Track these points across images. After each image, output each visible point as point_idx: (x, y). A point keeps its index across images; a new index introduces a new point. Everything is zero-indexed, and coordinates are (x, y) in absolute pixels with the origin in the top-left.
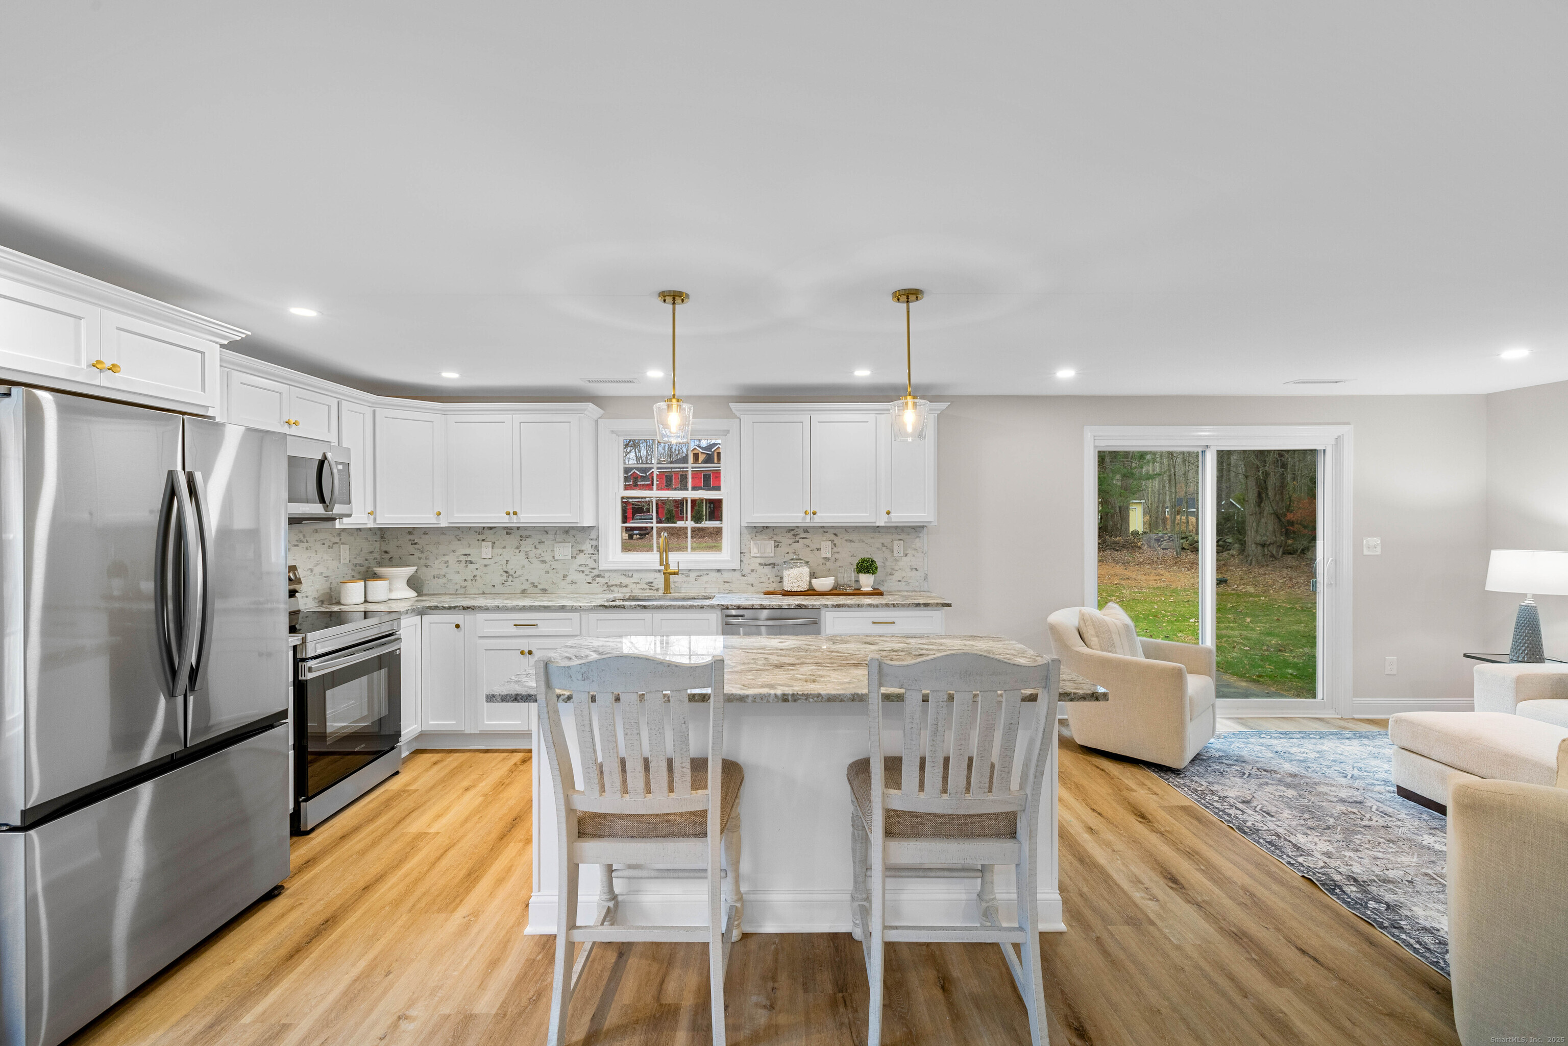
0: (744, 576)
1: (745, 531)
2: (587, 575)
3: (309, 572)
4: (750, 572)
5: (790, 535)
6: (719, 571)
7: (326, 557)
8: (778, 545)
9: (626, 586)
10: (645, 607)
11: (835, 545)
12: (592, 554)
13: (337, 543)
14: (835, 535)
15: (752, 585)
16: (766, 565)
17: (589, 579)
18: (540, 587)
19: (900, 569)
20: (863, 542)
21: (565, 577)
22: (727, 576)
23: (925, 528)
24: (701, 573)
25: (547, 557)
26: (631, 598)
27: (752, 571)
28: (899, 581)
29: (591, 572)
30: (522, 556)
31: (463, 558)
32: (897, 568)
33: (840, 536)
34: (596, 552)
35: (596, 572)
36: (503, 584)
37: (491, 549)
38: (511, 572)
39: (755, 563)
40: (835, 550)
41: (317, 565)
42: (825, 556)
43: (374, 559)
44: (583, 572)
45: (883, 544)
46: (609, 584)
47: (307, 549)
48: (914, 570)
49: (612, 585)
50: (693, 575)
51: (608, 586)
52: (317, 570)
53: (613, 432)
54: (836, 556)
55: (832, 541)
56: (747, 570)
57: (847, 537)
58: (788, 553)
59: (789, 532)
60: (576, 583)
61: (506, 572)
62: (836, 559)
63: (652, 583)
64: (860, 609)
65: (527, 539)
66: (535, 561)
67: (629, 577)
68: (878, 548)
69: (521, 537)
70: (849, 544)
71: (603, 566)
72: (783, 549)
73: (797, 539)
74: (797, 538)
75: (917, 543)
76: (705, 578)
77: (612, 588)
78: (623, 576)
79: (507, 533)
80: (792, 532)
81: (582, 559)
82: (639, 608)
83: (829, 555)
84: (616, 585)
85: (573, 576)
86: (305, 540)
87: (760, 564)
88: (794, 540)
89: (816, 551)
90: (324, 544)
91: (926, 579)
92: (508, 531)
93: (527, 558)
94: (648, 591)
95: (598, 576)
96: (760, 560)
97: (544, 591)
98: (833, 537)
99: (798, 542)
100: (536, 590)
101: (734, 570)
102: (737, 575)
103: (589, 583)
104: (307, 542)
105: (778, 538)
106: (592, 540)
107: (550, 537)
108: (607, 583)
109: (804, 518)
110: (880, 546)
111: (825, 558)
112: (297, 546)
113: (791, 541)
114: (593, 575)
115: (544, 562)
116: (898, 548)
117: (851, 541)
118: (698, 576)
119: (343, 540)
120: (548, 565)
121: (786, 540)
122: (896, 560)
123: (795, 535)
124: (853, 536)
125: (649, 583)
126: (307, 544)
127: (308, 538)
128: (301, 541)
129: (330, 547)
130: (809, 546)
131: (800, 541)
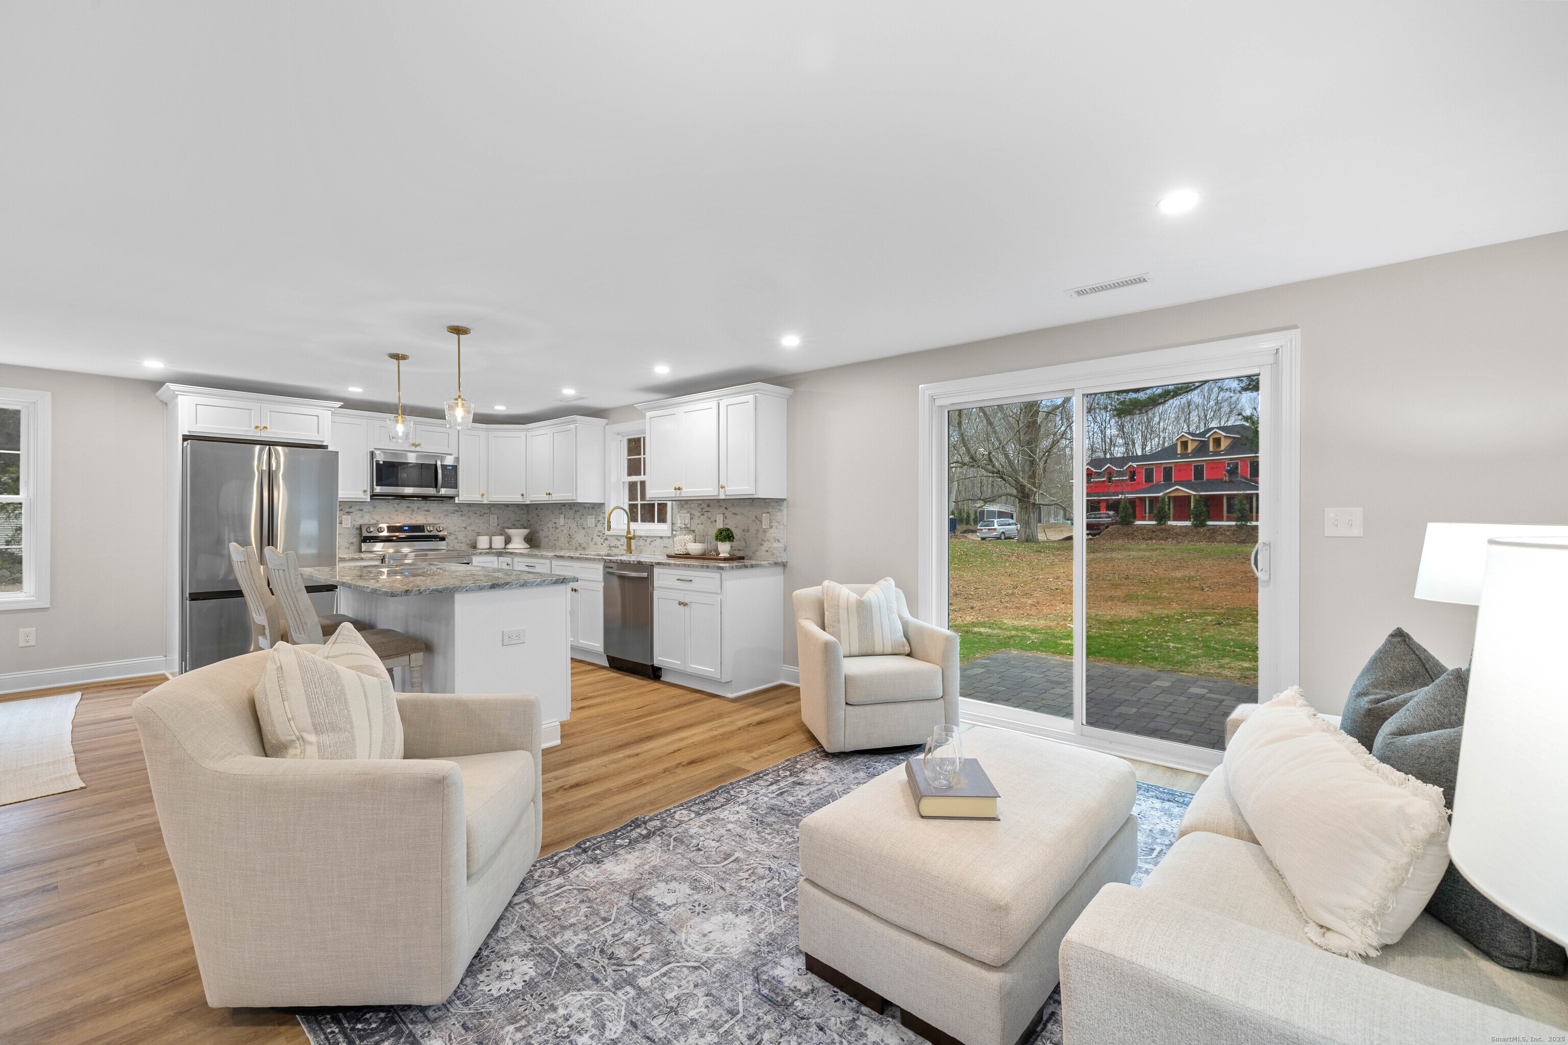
1: (675, 506)
2: (601, 538)
3: (463, 529)
5: (699, 509)
6: (661, 537)
7: (477, 521)
8: (692, 518)
9: (618, 547)
11: (725, 517)
12: (604, 523)
13: (487, 513)
14: (726, 509)
17: (602, 541)
18: (580, 544)
19: (767, 540)
20: (743, 515)
21: (592, 539)
22: (666, 542)
23: (784, 502)
25: (585, 526)
28: (767, 551)
29: (603, 536)
30: (575, 525)
31: (554, 525)
32: (765, 539)
33: (729, 510)
35: (605, 536)
36: (569, 541)
37: (564, 518)
38: (571, 535)
40: (726, 521)
41: (470, 525)
42: (719, 527)
43: (527, 523)
44: (599, 536)
45: (756, 516)
47: (462, 515)
48: (776, 541)
49: (612, 546)
50: (649, 540)
51: (610, 547)
52: (469, 528)
53: (618, 434)
55: (724, 514)
57: (733, 510)
58: (698, 524)
59: (699, 506)
60: (597, 544)
61: (569, 535)
65: (577, 512)
66: (580, 527)
69: (573, 510)
70: (734, 516)
71: (607, 532)
72: (695, 521)
73: (703, 510)
75: (779, 515)
77: (612, 548)
78: (616, 540)
79: (569, 508)
80: (701, 507)
81: (600, 527)
83: (722, 526)
84: (614, 546)
85: (596, 539)
89: (714, 523)
90: (476, 513)
91: (785, 550)
92: (571, 506)
93: (578, 525)
95: (606, 539)
97: (584, 548)
98: (724, 511)
99: (703, 515)
100: (581, 548)
101: (669, 537)
102: (671, 541)
103: (602, 544)
104: (462, 511)
105: (693, 512)
106: (603, 513)
107: (587, 510)
108: (610, 544)
109: (676, 493)
110: (754, 518)
113: (700, 514)
114: (603, 538)
115: (584, 528)
116: (766, 519)
117: (736, 514)
120: (585, 531)
121: (697, 511)
122: (765, 531)
124: (736, 510)
126: (462, 513)
127: (462, 509)
128: (457, 511)
129: (481, 515)
130: (710, 519)
131: (705, 513)
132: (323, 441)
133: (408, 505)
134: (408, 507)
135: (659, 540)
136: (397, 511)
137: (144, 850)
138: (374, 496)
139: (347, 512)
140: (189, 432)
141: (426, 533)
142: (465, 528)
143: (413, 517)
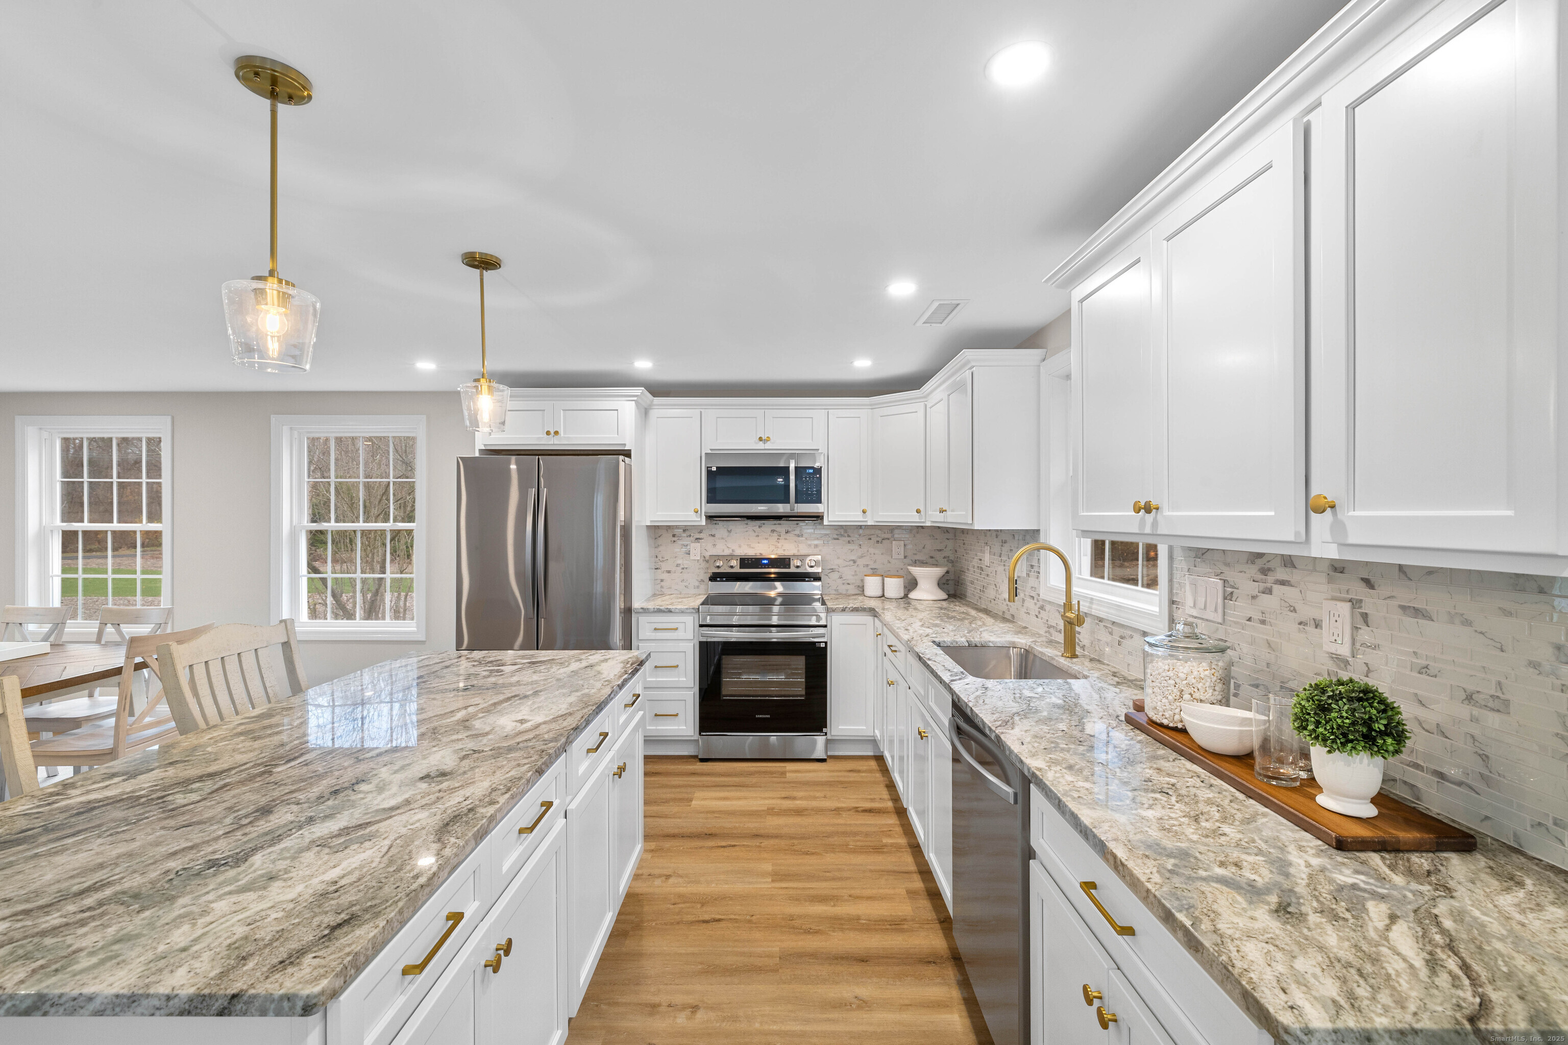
3: (851, 563)
5: (1253, 570)
6: (1144, 634)
7: (872, 550)
8: (1232, 595)
11: (1365, 616)
13: (888, 539)
14: (1367, 583)
20: (1467, 623)
21: (1024, 601)
24: (1125, 632)
30: (1001, 567)
31: (979, 564)
37: (990, 556)
40: (1365, 635)
41: (862, 557)
42: (1333, 648)
43: (944, 558)
44: (1033, 597)
47: (849, 542)
52: (860, 562)
54: (1367, 656)
55: (1355, 603)
57: (1405, 595)
58: (1249, 619)
59: (1253, 563)
61: (996, 585)
65: (1005, 547)
68: (1534, 665)
69: (1002, 543)
70: (1409, 621)
72: (1241, 608)
73: (1269, 586)
74: (1270, 578)
76: (1128, 644)
80: (1260, 562)
81: (1033, 578)
86: (846, 535)
88: (1262, 586)
89: (1311, 629)
90: (870, 539)
98: (1359, 591)
104: (849, 536)
105: (1231, 575)
112: (838, 539)
113: (1256, 591)
118: (1122, 637)
119: (896, 536)
121: (1246, 584)
123: (1265, 571)
124: (1422, 598)
126: (849, 539)
127: (850, 534)
128: (842, 535)
129: (878, 542)
130: (1295, 610)
131: (1277, 588)
132: (625, 445)
133: (774, 527)
134: (773, 531)
136: (758, 536)
138: (710, 518)
139: (697, 539)
140: (485, 445)
141: (792, 570)
142: (854, 562)
143: (779, 545)
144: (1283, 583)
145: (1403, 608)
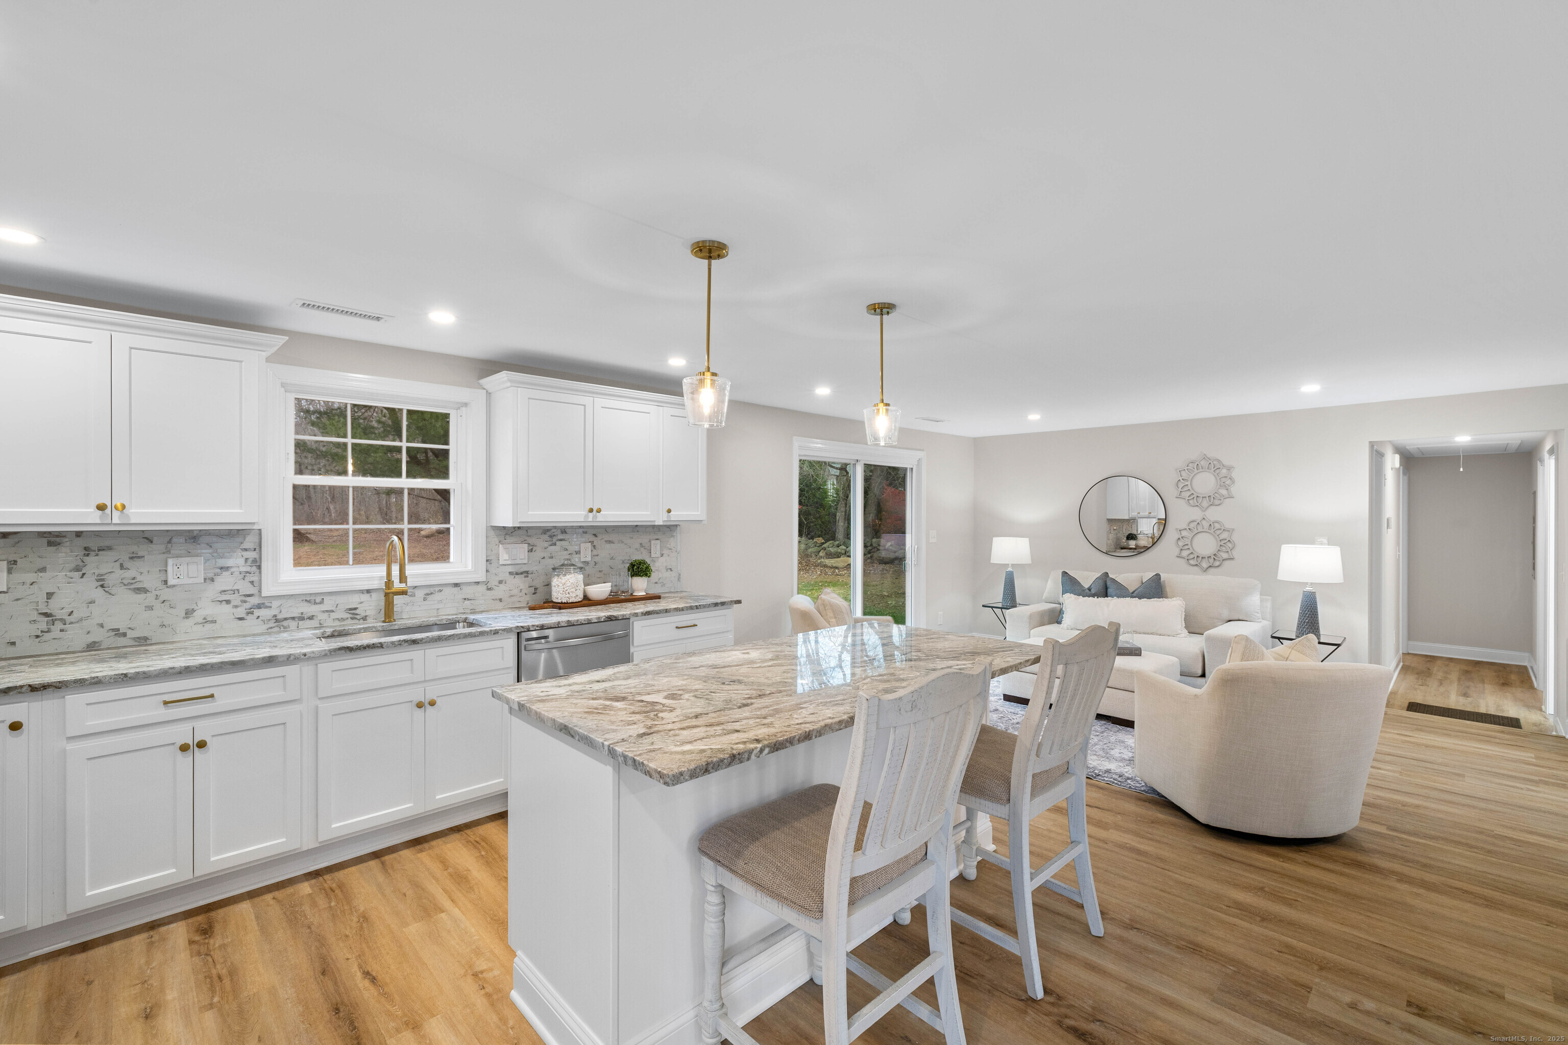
0: (489, 589)
1: (492, 533)
2: (236, 607)
4: (497, 584)
5: (546, 537)
6: (456, 585)
8: (532, 549)
9: (311, 618)
10: (414, 642)
11: (594, 546)
12: (247, 572)
14: (595, 535)
15: (501, 600)
16: (517, 574)
17: (241, 612)
18: (130, 634)
19: (657, 570)
20: (622, 542)
21: (189, 613)
22: (468, 591)
23: (678, 527)
24: (432, 590)
25: (150, 582)
26: (336, 634)
27: (500, 582)
28: (656, 583)
29: (245, 602)
30: (89, 583)
32: (654, 569)
33: (600, 537)
34: (254, 569)
35: (254, 601)
36: (37, 637)
37: (5, 574)
38: (59, 614)
39: (504, 573)
40: (595, 552)
42: (584, 559)
44: (228, 602)
45: (641, 544)
46: (280, 617)
48: (669, 570)
49: (286, 619)
50: (420, 594)
51: (277, 621)
54: (596, 559)
55: (592, 542)
56: (493, 582)
57: (607, 537)
58: (544, 558)
59: (545, 534)
60: (214, 622)
61: (46, 615)
62: (596, 563)
63: (355, 609)
64: (668, 614)
65: (100, 553)
66: (119, 590)
67: (315, 603)
68: (636, 549)
69: (86, 549)
70: (608, 546)
71: (268, 589)
72: (539, 553)
73: (554, 542)
74: (555, 539)
75: (672, 543)
76: (437, 597)
77: (285, 623)
78: (306, 604)
79: (50, 544)
80: (549, 533)
81: (225, 581)
82: (406, 644)
83: (589, 559)
84: (293, 618)
85: (206, 609)
87: (511, 573)
88: (550, 543)
89: (574, 555)
91: (679, 579)
92: (52, 539)
93: (102, 586)
94: (350, 621)
95: (259, 606)
96: (511, 569)
97: (143, 641)
98: (592, 538)
99: (555, 544)
100: (122, 641)
101: (478, 583)
102: (482, 588)
103: (241, 619)
105: (531, 541)
106: (246, 550)
107: (156, 547)
108: (275, 616)
109: (586, 516)
110: (638, 546)
111: (584, 562)
113: (546, 544)
114: (248, 605)
115: (141, 590)
116: (656, 547)
117: (610, 542)
118: (428, 594)
120: (150, 597)
121: (541, 542)
122: (654, 561)
123: (551, 537)
124: (613, 537)
125: (351, 609)
130: (567, 550)
131: (558, 543)
135: (448, 591)
137: (1303, 986)
144: (561, 540)
145: (606, 541)
